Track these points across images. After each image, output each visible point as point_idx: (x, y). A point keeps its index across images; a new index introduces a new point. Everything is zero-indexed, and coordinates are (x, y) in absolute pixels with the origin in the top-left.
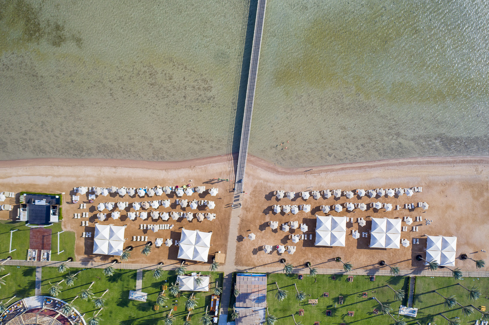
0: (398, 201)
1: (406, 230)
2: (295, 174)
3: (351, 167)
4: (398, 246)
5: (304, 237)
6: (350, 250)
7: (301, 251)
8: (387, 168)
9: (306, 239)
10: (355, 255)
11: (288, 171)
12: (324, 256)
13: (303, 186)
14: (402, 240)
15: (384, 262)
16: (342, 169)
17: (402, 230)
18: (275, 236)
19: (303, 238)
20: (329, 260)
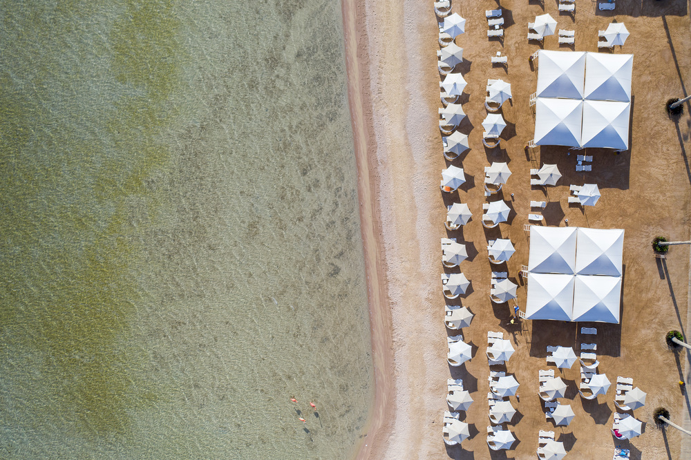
0: (478, 60)
1: (572, 33)
2: (392, 377)
3: (373, 206)
5: (589, 351)
6: (631, 210)
7: (631, 360)
8: (374, 96)
9: (595, 348)
10: (648, 194)
11: (384, 396)
12: (648, 290)
13: (429, 354)
14: (601, 44)
15: (671, 102)
16: (378, 232)
17: (571, 47)
18: (585, 442)
19: (593, 356)
20: (664, 274)
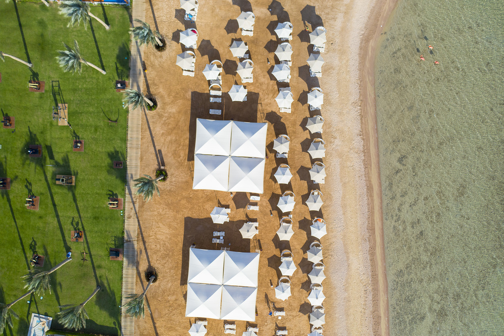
0: (294, 313)
1: (228, 332)
2: (362, 79)
3: (373, 208)
4: (191, 314)
5: (215, 96)
6: (184, 202)
7: (183, 89)
8: (370, 288)
9: (212, 100)
10: (170, 213)
11: (367, 65)
12: (171, 142)
13: (335, 97)
14: (206, 323)
15: (155, 280)
16: (370, 188)
17: (226, 322)
18: (218, 27)
19: (213, 93)
20: (159, 154)
